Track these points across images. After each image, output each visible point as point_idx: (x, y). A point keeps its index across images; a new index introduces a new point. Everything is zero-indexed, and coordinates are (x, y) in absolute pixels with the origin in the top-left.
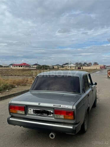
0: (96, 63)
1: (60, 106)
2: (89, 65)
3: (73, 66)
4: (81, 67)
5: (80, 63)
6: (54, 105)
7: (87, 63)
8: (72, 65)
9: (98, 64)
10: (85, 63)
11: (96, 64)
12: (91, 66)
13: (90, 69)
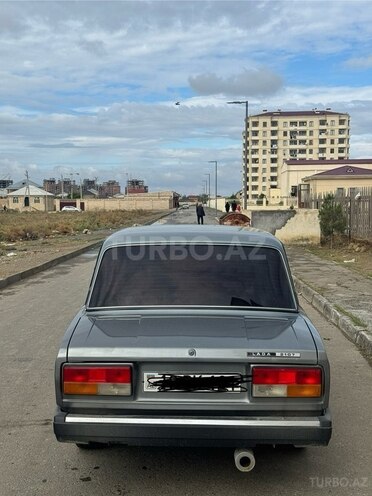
0: (137, 182)
1: (273, 354)
2: (109, 190)
3: (38, 197)
4: (78, 202)
5: (66, 183)
6: (249, 354)
7: (98, 183)
8: (34, 191)
9: (145, 190)
10: (90, 184)
11: (136, 187)
12: (117, 196)
13: (117, 211)
